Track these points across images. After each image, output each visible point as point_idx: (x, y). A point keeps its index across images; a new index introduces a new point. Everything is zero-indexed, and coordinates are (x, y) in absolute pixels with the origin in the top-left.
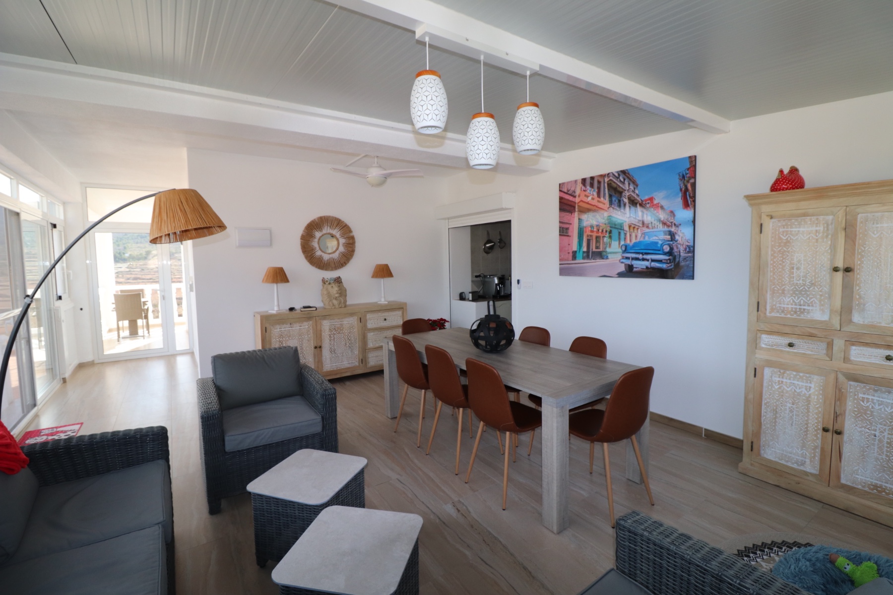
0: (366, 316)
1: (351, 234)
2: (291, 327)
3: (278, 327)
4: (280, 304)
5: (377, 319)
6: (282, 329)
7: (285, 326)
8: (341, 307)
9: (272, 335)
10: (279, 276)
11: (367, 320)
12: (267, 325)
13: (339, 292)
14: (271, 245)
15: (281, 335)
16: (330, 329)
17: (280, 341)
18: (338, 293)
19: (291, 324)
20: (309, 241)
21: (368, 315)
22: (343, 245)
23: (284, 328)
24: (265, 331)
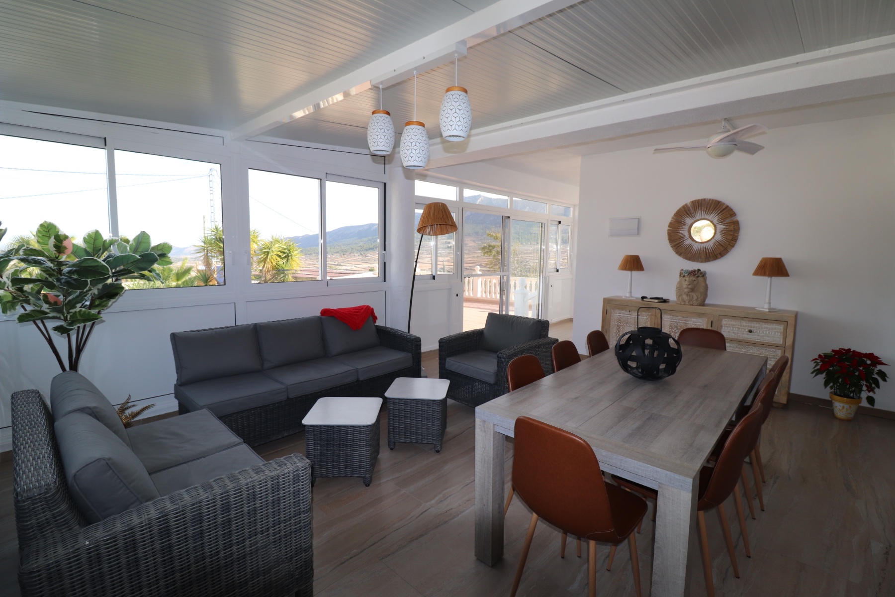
0: (721, 321)
1: (734, 219)
2: (630, 315)
3: (618, 311)
4: (632, 291)
5: (739, 329)
6: (621, 315)
7: (624, 312)
8: (692, 305)
9: (612, 318)
10: (633, 263)
11: (722, 326)
12: (608, 308)
13: (690, 287)
14: (638, 233)
15: (620, 320)
16: (670, 326)
17: (618, 325)
18: (688, 288)
19: (630, 311)
20: (678, 229)
21: (724, 320)
22: (721, 233)
23: (623, 314)
24: (605, 312)
